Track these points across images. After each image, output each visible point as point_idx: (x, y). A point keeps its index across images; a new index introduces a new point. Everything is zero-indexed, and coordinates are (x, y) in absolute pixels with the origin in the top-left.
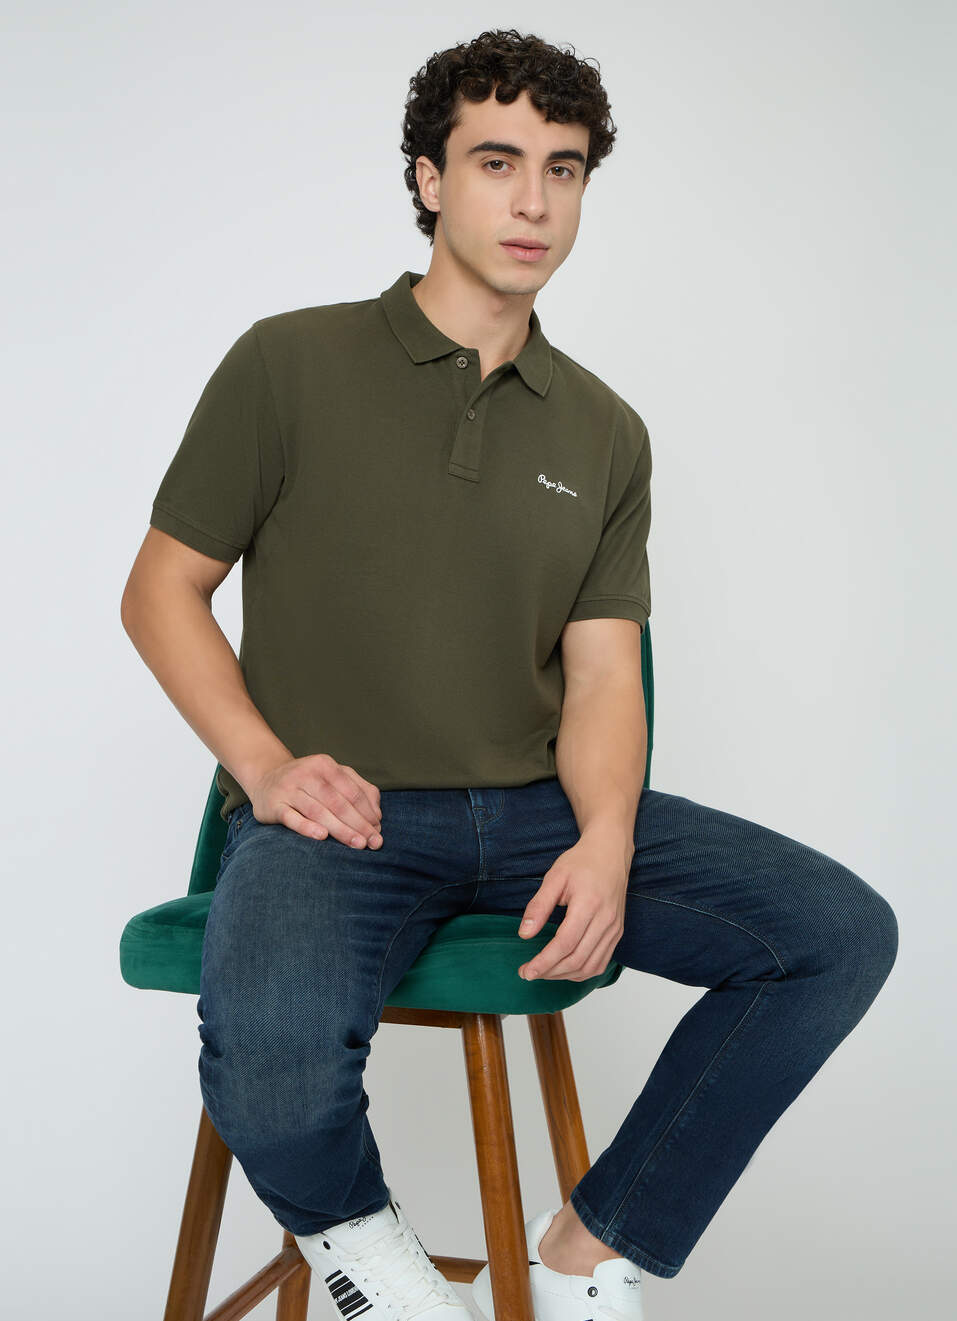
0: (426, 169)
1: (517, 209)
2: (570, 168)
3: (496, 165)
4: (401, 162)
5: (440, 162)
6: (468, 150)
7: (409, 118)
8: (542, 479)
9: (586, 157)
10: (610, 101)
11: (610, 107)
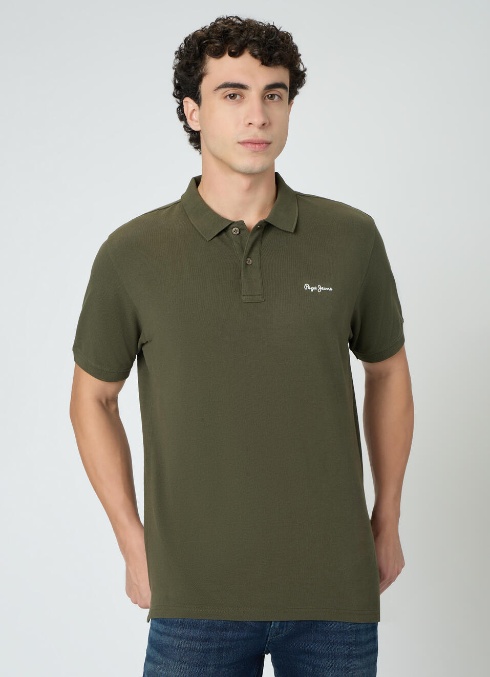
0: (189, 103)
1: (249, 121)
2: (279, 94)
3: (233, 96)
4: (174, 104)
5: (197, 99)
6: (214, 88)
7: (176, 75)
8: (307, 286)
9: (288, 86)
10: (300, 52)
11: (300, 55)
